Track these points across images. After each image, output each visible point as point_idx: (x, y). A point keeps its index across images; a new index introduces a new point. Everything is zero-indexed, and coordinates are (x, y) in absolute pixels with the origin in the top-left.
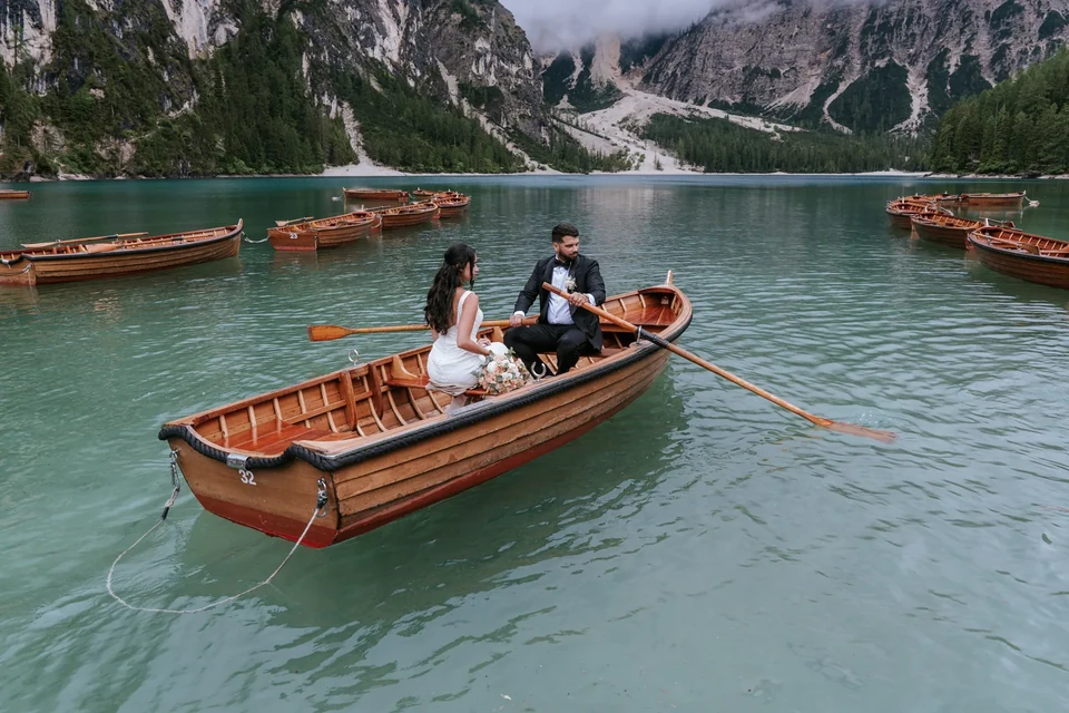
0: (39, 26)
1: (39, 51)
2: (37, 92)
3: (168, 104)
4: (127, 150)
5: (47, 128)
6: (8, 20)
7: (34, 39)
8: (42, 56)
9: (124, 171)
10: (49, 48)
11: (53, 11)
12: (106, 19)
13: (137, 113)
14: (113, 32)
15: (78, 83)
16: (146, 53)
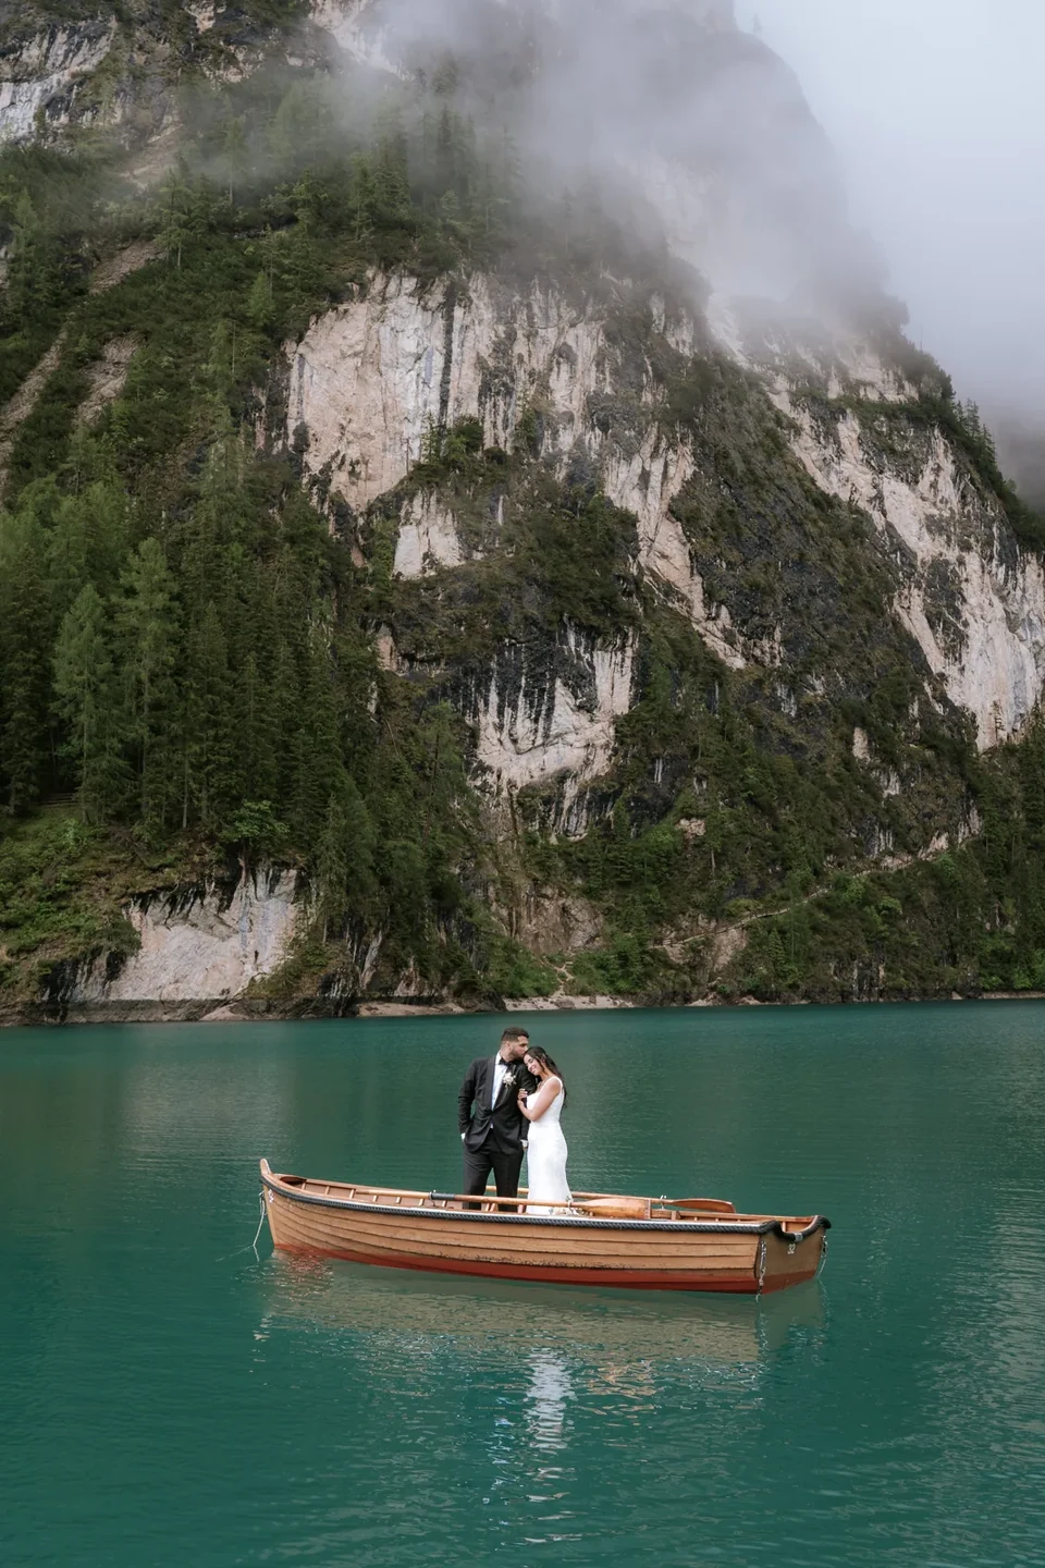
0: (588, 707)
1: (583, 753)
2: (566, 832)
3: (884, 841)
4: (730, 942)
5: (569, 902)
6: (521, 701)
7: (576, 730)
8: (587, 763)
9: (713, 989)
10: (607, 746)
11: (629, 676)
12: (759, 682)
13: (774, 862)
14: (775, 705)
15: (658, 809)
16: (849, 743)
